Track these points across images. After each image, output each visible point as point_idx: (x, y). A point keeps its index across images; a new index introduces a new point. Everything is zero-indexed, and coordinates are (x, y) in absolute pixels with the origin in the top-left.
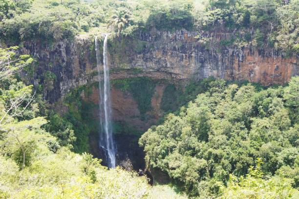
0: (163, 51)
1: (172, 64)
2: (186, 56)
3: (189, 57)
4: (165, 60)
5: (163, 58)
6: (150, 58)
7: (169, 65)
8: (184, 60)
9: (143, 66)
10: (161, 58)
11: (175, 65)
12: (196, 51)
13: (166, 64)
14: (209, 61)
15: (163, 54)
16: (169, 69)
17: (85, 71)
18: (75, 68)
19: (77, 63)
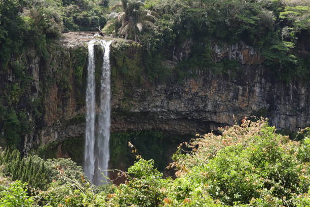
0: (205, 80)
1: (216, 106)
2: (244, 90)
3: (249, 93)
4: (206, 96)
5: (202, 94)
6: (177, 93)
7: (210, 107)
8: (240, 97)
9: (162, 107)
10: (197, 93)
11: (222, 107)
12: (263, 80)
13: (206, 105)
14: (285, 99)
15: (204, 85)
16: (208, 114)
17: (65, 114)
18: (50, 105)
19: (54, 96)
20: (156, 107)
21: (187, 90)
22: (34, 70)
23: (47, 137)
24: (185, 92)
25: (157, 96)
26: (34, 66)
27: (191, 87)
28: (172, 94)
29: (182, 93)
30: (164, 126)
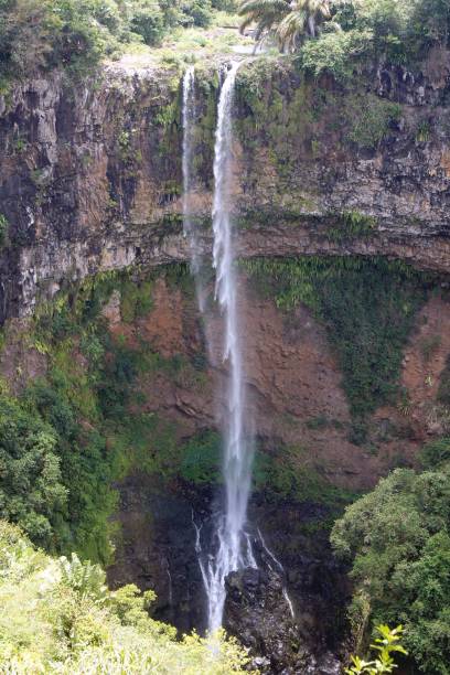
6: (411, 178)
17: (131, 212)
18: (90, 194)
19: (100, 175)
20: (364, 206)
21: (433, 172)
22: (42, 121)
23: (94, 258)
24: (429, 177)
25: (361, 183)
26: (42, 113)
27: (442, 166)
28: (399, 178)
29: (423, 179)
30: (402, 249)
